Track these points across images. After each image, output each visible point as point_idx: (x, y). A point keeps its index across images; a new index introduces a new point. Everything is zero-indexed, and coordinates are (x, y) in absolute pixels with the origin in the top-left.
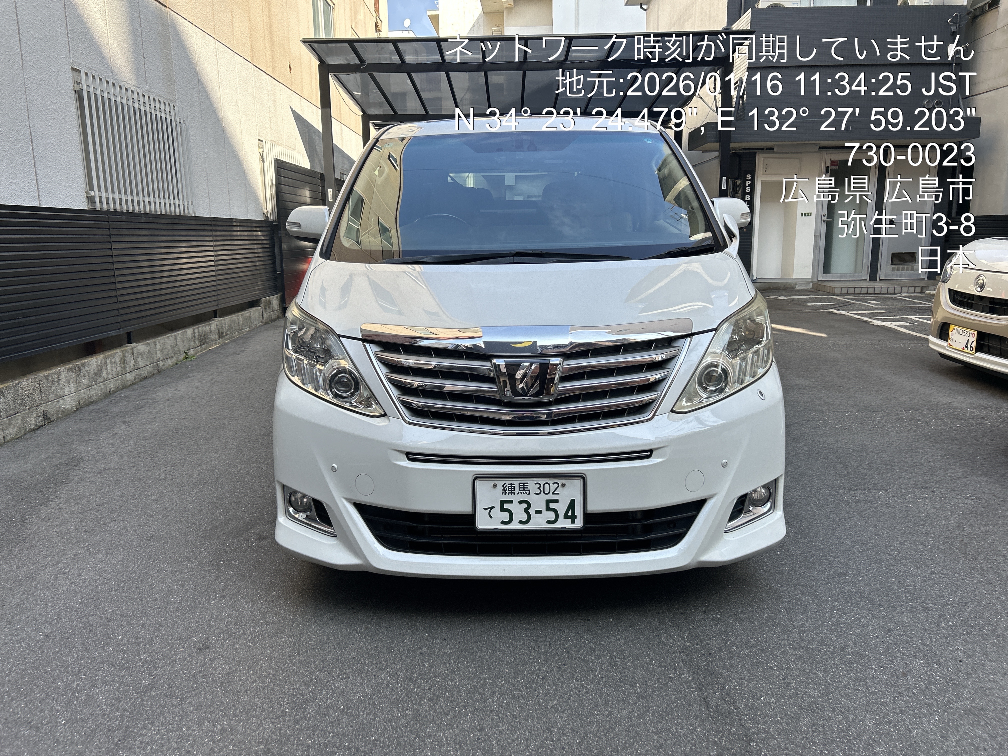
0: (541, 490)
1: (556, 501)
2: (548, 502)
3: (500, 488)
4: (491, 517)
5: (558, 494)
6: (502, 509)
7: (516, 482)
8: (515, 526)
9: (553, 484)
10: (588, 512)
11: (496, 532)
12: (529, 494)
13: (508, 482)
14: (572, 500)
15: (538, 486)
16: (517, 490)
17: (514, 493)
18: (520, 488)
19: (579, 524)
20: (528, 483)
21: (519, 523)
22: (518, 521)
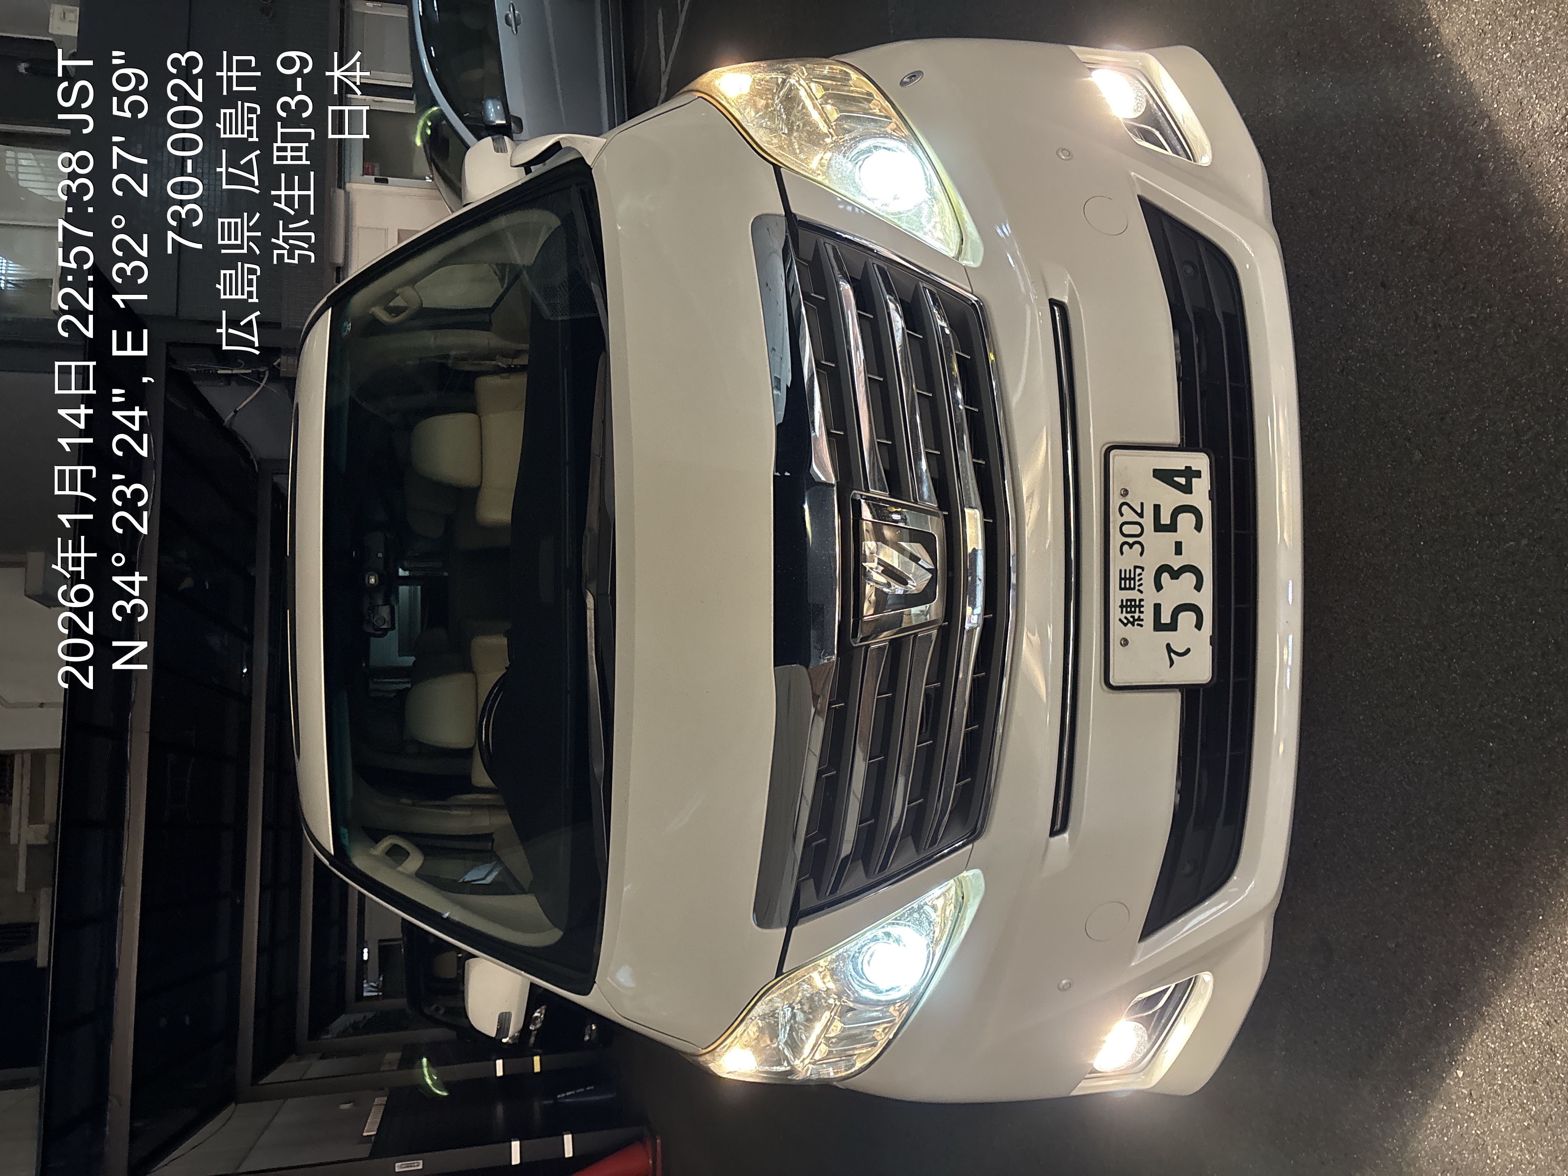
0: (1134, 542)
1: (1157, 508)
2: (1159, 527)
3: (1130, 631)
4: (1188, 651)
5: (1142, 504)
6: (1172, 626)
7: (1117, 596)
8: (1205, 600)
9: (1122, 515)
10: (1178, 441)
11: (1219, 642)
12: (1142, 569)
13: (1116, 613)
14: (1154, 476)
15: (1126, 547)
16: (1134, 595)
17: (1141, 600)
18: (1130, 589)
19: (1200, 461)
20: (1121, 571)
21: (1199, 590)
22: (1196, 591)
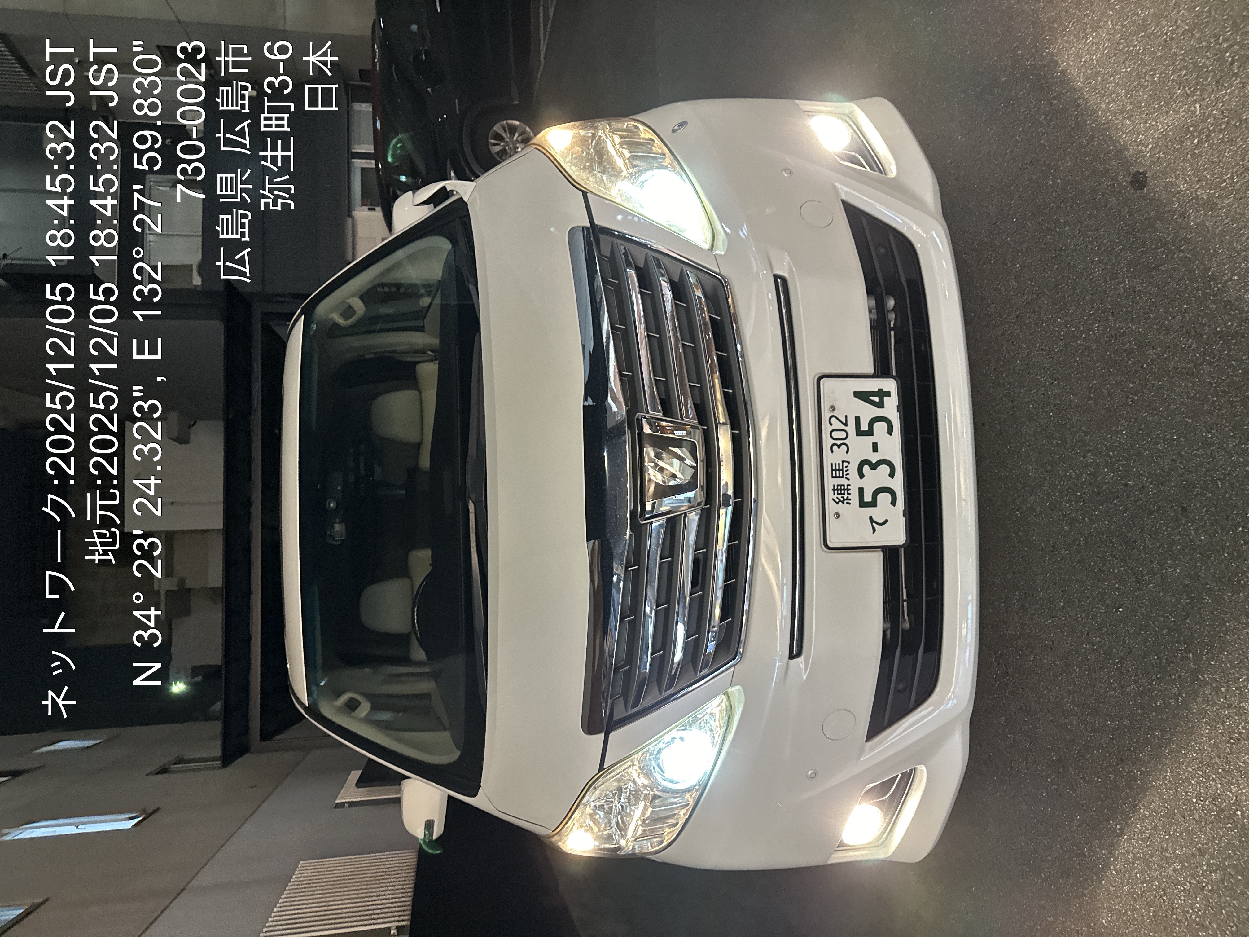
0: (841, 443)
1: (858, 419)
2: (859, 433)
3: (841, 508)
4: (886, 521)
5: (846, 417)
6: (873, 504)
7: (830, 483)
8: (898, 484)
9: (831, 424)
10: (873, 370)
11: (910, 514)
12: (849, 463)
13: (830, 495)
14: (855, 396)
15: (835, 447)
16: (843, 481)
17: (848, 485)
18: (839, 477)
19: (890, 385)
20: (832, 464)
21: (892, 478)
22: (890, 478)
